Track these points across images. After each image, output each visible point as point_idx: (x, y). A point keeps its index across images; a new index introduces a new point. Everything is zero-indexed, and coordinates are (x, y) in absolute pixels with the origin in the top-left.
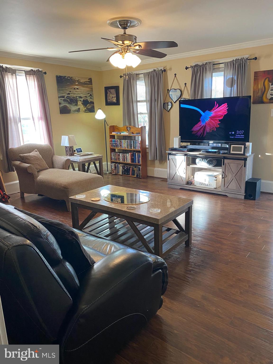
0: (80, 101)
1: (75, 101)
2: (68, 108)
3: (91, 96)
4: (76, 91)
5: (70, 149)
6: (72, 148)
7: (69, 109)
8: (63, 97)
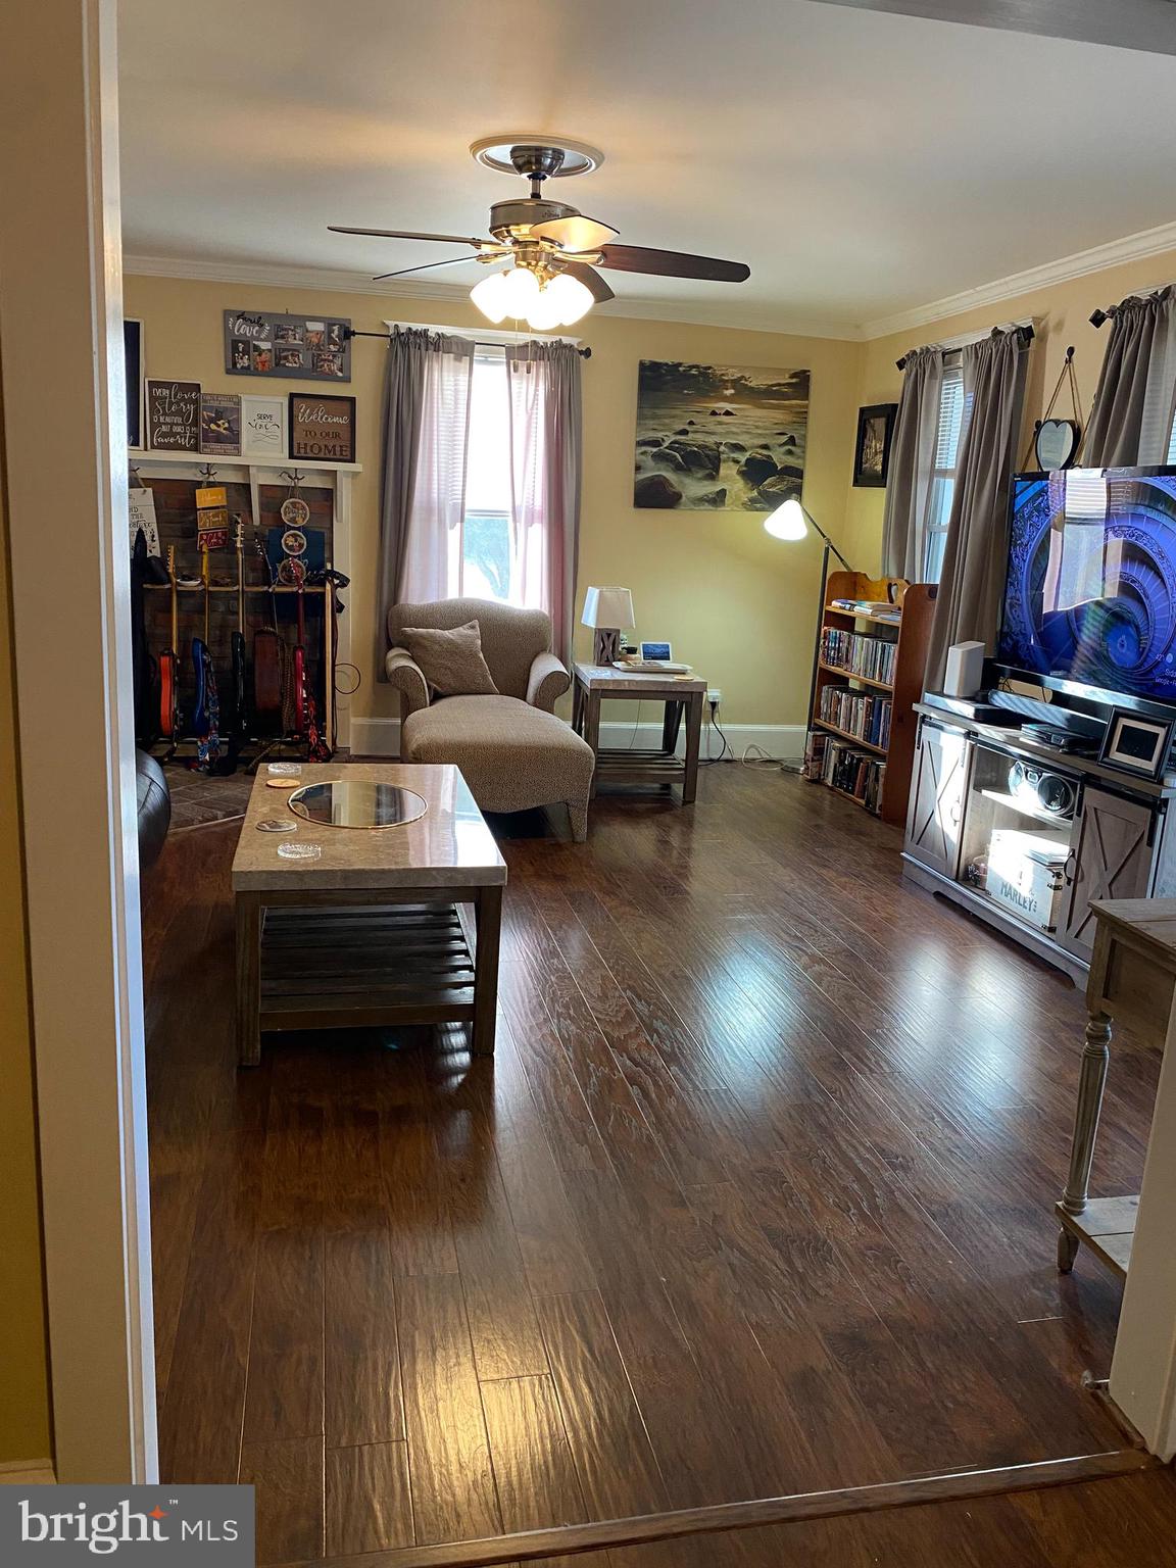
0: (732, 464)
1: (710, 460)
2: (672, 485)
3: (794, 444)
4: (720, 423)
5: (605, 639)
6: (612, 639)
7: (674, 493)
8: (656, 443)
